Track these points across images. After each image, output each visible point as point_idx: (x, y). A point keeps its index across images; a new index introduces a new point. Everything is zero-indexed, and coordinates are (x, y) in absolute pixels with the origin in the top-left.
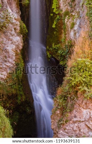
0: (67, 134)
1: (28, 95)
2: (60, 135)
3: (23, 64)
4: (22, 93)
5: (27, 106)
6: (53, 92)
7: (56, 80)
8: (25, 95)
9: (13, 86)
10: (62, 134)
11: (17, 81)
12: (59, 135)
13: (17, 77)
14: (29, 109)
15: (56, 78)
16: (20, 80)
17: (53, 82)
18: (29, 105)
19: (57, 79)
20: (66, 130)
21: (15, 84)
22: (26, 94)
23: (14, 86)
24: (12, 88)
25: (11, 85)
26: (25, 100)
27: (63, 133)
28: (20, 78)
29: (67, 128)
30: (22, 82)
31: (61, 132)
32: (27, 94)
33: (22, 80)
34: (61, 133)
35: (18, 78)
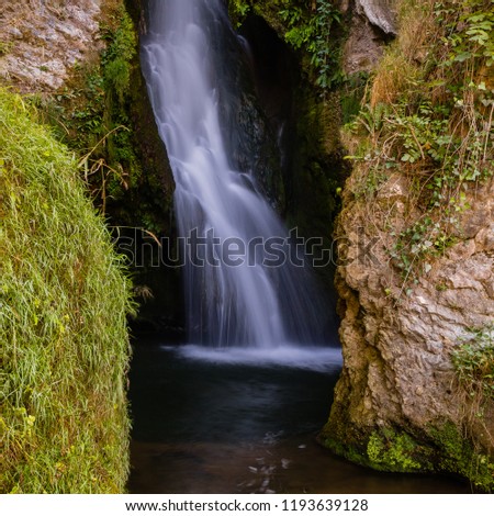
0: (457, 317)
1: (151, 160)
2: (415, 318)
3: (132, 36)
4: (126, 152)
5: (143, 211)
6: (246, 162)
7: (255, 114)
8: (138, 163)
9: (90, 123)
10: (430, 314)
11: (107, 103)
12: (406, 321)
13: (110, 85)
14: (152, 222)
15: (255, 107)
16: (122, 99)
17: (245, 122)
18: (157, 202)
19: (259, 111)
20: (450, 294)
21: (101, 114)
22: (145, 155)
23: (96, 123)
24: (86, 129)
25: (84, 119)
26: (138, 182)
27: (432, 309)
28: (120, 91)
29: (456, 280)
30: (127, 107)
31: (422, 300)
32: (150, 156)
33: (129, 98)
34: (419, 309)
35: (114, 90)
